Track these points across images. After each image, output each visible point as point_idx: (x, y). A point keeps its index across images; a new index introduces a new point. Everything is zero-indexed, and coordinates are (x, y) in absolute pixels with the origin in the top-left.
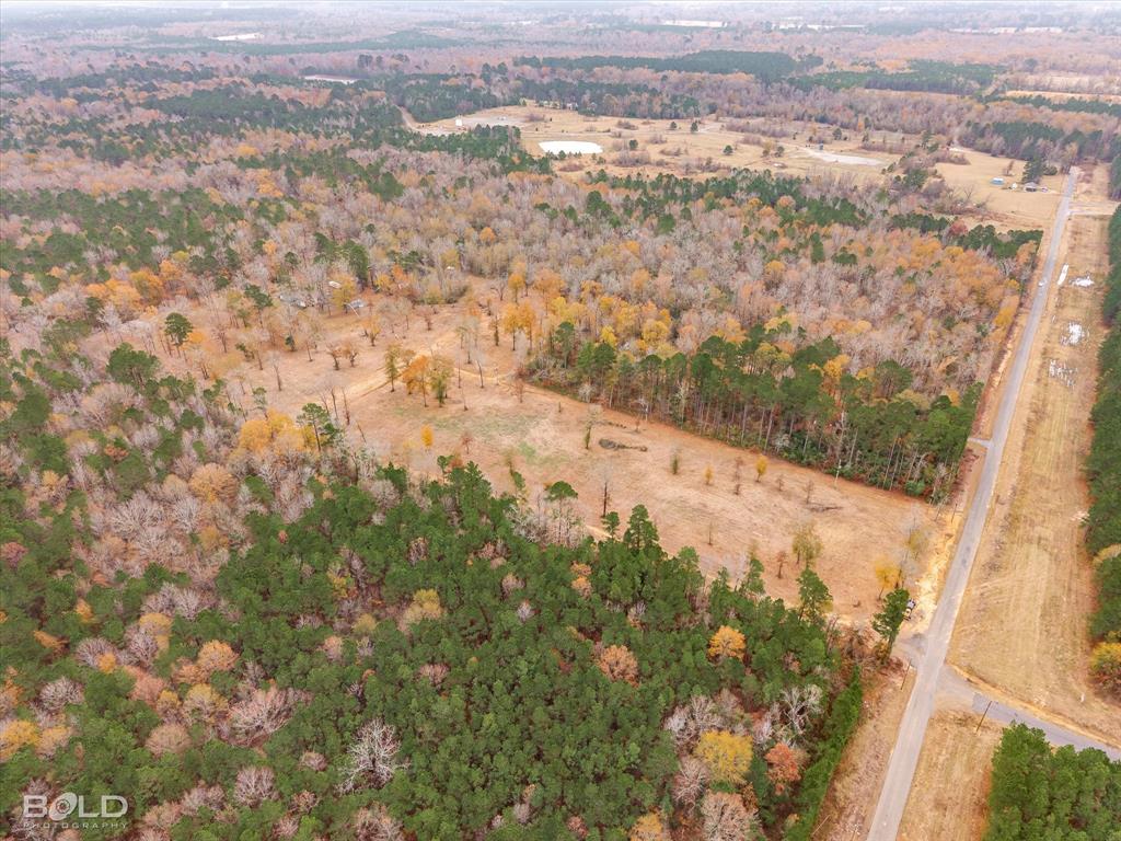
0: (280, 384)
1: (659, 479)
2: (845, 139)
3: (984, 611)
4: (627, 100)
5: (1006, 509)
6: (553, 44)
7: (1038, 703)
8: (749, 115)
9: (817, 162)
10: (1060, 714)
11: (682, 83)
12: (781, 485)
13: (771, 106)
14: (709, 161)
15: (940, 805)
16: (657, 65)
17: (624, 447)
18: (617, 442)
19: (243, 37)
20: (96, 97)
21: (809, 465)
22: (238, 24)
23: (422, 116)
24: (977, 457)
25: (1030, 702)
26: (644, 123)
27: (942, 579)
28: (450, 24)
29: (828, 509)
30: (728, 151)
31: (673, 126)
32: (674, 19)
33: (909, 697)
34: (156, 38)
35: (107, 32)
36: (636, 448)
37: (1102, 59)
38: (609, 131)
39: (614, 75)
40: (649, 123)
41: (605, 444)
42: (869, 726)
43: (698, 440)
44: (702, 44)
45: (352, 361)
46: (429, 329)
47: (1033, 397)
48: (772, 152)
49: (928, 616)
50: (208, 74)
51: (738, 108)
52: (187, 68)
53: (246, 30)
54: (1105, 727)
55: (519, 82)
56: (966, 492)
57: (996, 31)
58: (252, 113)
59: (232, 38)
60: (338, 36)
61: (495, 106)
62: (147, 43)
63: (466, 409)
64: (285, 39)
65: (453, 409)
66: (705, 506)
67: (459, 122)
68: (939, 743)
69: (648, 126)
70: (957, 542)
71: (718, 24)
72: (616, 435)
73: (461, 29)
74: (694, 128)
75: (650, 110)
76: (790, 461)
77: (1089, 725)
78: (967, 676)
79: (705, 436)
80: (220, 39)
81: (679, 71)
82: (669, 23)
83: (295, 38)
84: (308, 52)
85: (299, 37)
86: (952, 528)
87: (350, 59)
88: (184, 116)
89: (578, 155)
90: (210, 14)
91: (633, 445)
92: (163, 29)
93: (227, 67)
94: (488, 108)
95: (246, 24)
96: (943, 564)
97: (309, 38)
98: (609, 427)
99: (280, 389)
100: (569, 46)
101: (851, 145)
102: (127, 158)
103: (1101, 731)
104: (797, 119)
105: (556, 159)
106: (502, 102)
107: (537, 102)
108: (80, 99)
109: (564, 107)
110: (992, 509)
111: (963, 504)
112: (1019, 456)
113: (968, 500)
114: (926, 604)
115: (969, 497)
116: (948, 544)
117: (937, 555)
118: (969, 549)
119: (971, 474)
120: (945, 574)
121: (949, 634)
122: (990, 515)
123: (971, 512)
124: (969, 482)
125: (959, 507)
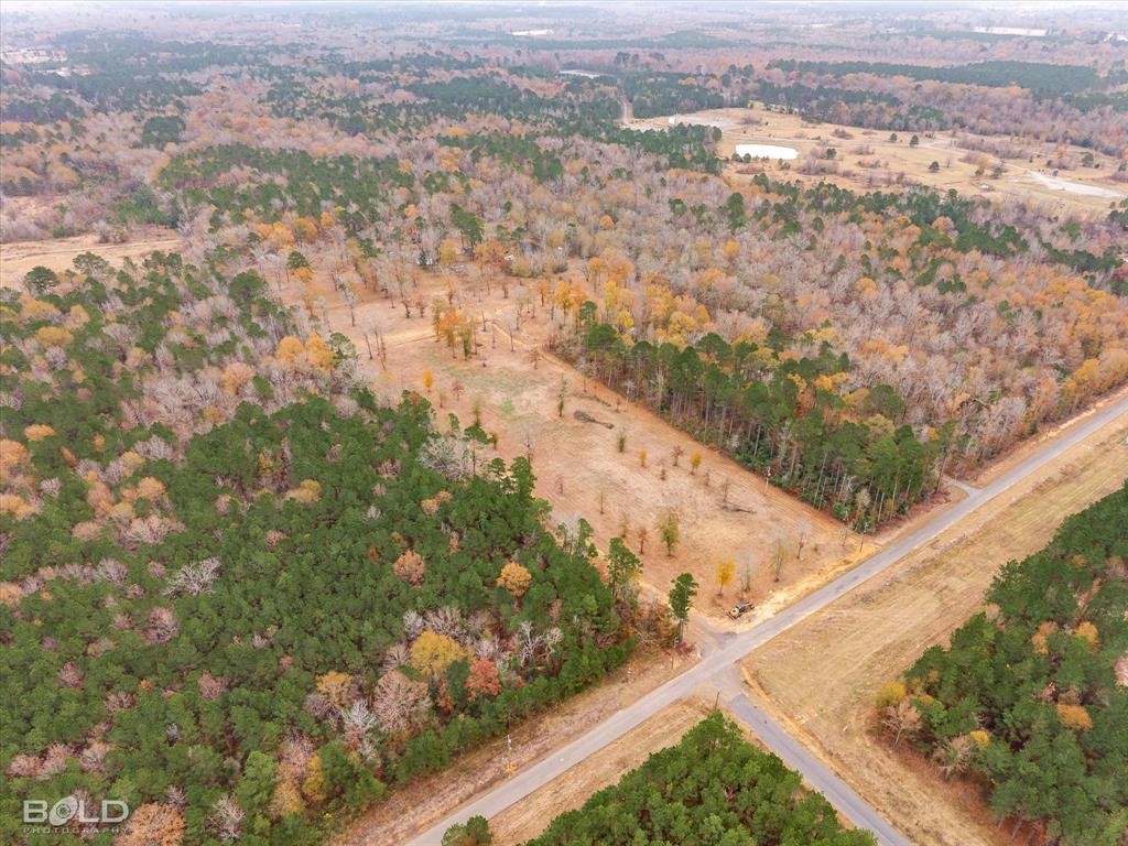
0: (353, 320)
1: (602, 453)
3: (821, 632)
4: (857, 108)
5: (933, 553)
7: (799, 720)
8: (995, 132)
9: (1040, 187)
10: (813, 735)
11: (935, 93)
12: (709, 480)
13: (1030, 124)
14: (902, 175)
16: (920, 74)
17: (594, 421)
18: (592, 415)
19: (536, 33)
20: (377, 80)
22: (537, 21)
23: (641, 112)
24: (948, 501)
25: (791, 717)
26: (864, 134)
27: (802, 596)
28: (735, 26)
29: (739, 510)
30: (934, 167)
31: (894, 138)
33: (675, 676)
34: (463, 30)
35: (428, 25)
36: (604, 424)
38: (819, 138)
40: (870, 133)
41: (579, 415)
42: (615, 688)
43: (668, 429)
44: (1000, 53)
45: (422, 312)
46: (506, 297)
47: (1078, 459)
48: (988, 172)
49: (757, 622)
50: (479, 63)
51: (984, 124)
52: (464, 59)
53: (542, 27)
55: (757, 85)
56: (902, 529)
58: (486, 100)
59: (525, 33)
60: (619, 34)
61: (720, 107)
62: (455, 34)
63: (484, 366)
64: (570, 35)
65: (475, 363)
66: (625, 482)
67: (671, 119)
68: (667, 719)
69: (867, 136)
70: (848, 570)
71: (1041, 33)
72: (595, 409)
73: (745, 30)
74: (914, 141)
76: (738, 462)
77: (835, 753)
78: (748, 678)
79: (675, 426)
80: (515, 34)
81: (942, 81)
82: (983, 30)
83: (580, 35)
84: (582, 48)
85: (584, 34)
86: (854, 558)
87: (608, 55)
88: (431, 98)
89: (766, 160)
90: (520, 10)
91: (604, 421)
92: (474, 24)
93: (498, 58)
94: (712, 108)
95: (545, 21)
96: (814, 584)
97: (593, 36)
98: (595, 402)
99: (353, 325)
100: (845, 51)
101: (1099, 174)
102: (363, 131)
103: (842, 761)
104: (1048, 141)
105: (741, 161)
106: (729, 103)
107: (766, 105)
108: (363, 80)
109: (791, 112)
110: (917, 551)
111: (889, 539)
112: (1000, 510)
113: (899, 536)
114: (764, 611)
115: (902, 534)
116: (838, 569)
117: (816, 575)
118: (856, 578)
119: (926, 515)
120: (810, 592)
121: (764, 641)
122: (910, 555)
123: (892, 548)
124: (916, 521)
125: (883, 540)
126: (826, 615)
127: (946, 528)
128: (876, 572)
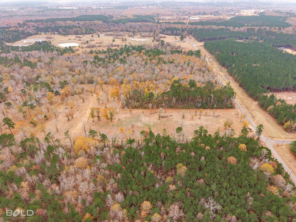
1: (182, 121)
2: (136, 35)
4: (74, 30)
6: (31, 16)
11: (84, 24)
12: (207, 114)
14: (111, 44)
15: (291, 162)
17: (167, 117)
18: (165, 116)
21: (206, 108)
26: (83, 36)
29: (218, 116)
30: (113, 41)
31: (92, 36)
32: (62, 7)
36: (169, 116)
37: (170, 13)
39: (62, 23)
41: (163, 117)
45: (72, 117)
48: (124, 40)
54: (294, 138)
57: (143, 7)
63: (119, 120)
65: (115, 121)
67: (25, 41)
69: (85, 37)
74: (99, 36)
75: (82, 32)
77: (292, 138)
91: (169, 115)
101: (139, 36)
106: (34, 34)
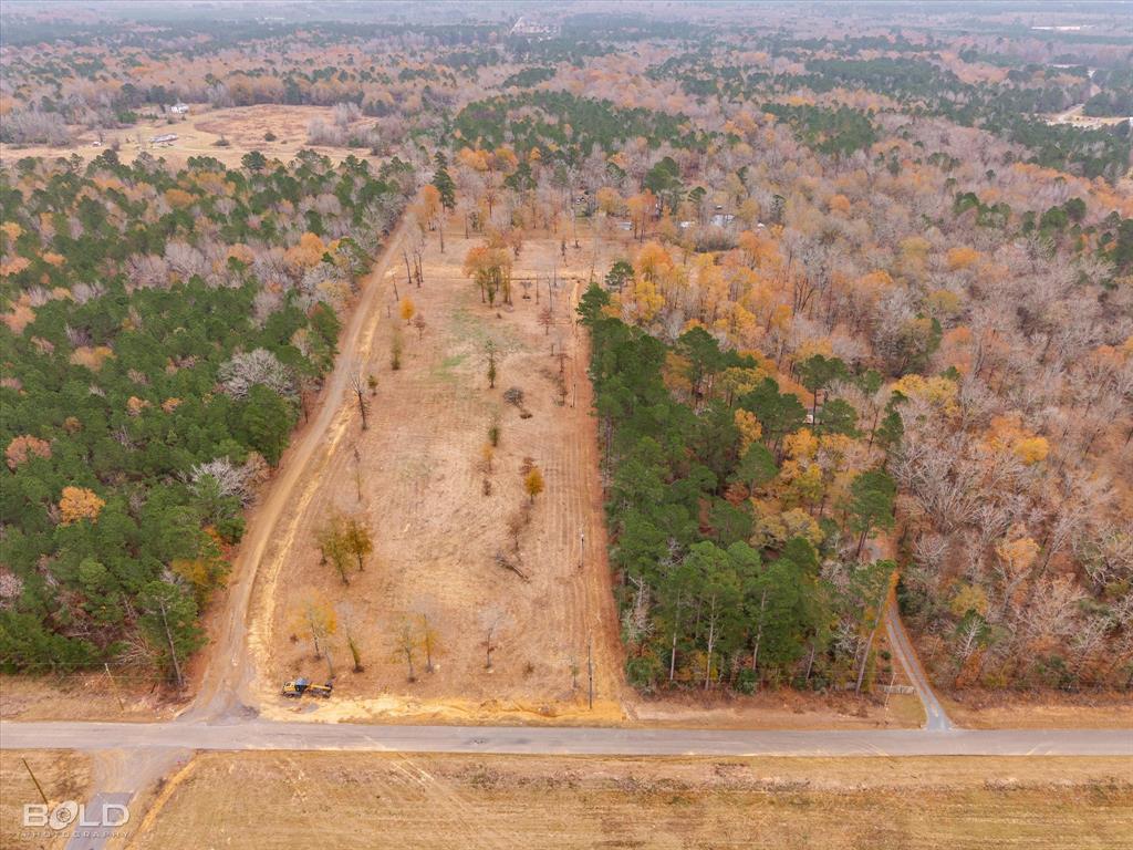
17: (517, 404)
27: (414, 720)
36: (524, 411)
59: (1048, 28)
64: (1111, 31)
65: (494, 312)
70: (529, 724)
72: (540, 394)
78: (176, 779)
80: (1035, 28)
86: (568, 712)
91: (529, 408)
96: (454, 715)
110: (689, 760)
111: (662, 716)
112: (951, 782)
113: (689, 722)
114: (334, 711)
115: (699, 723)
116: (520, 714)
117: (477, 704)
118: (522, 742)
119: (792, 716)
120: (436, 721)
121: (271, 747)
122: (663, 759)
123: (650, 732)
124: (751, 714)
125: (647, 712)
126: (397, 765)
127: (793, 754)
128: (567, 752)
